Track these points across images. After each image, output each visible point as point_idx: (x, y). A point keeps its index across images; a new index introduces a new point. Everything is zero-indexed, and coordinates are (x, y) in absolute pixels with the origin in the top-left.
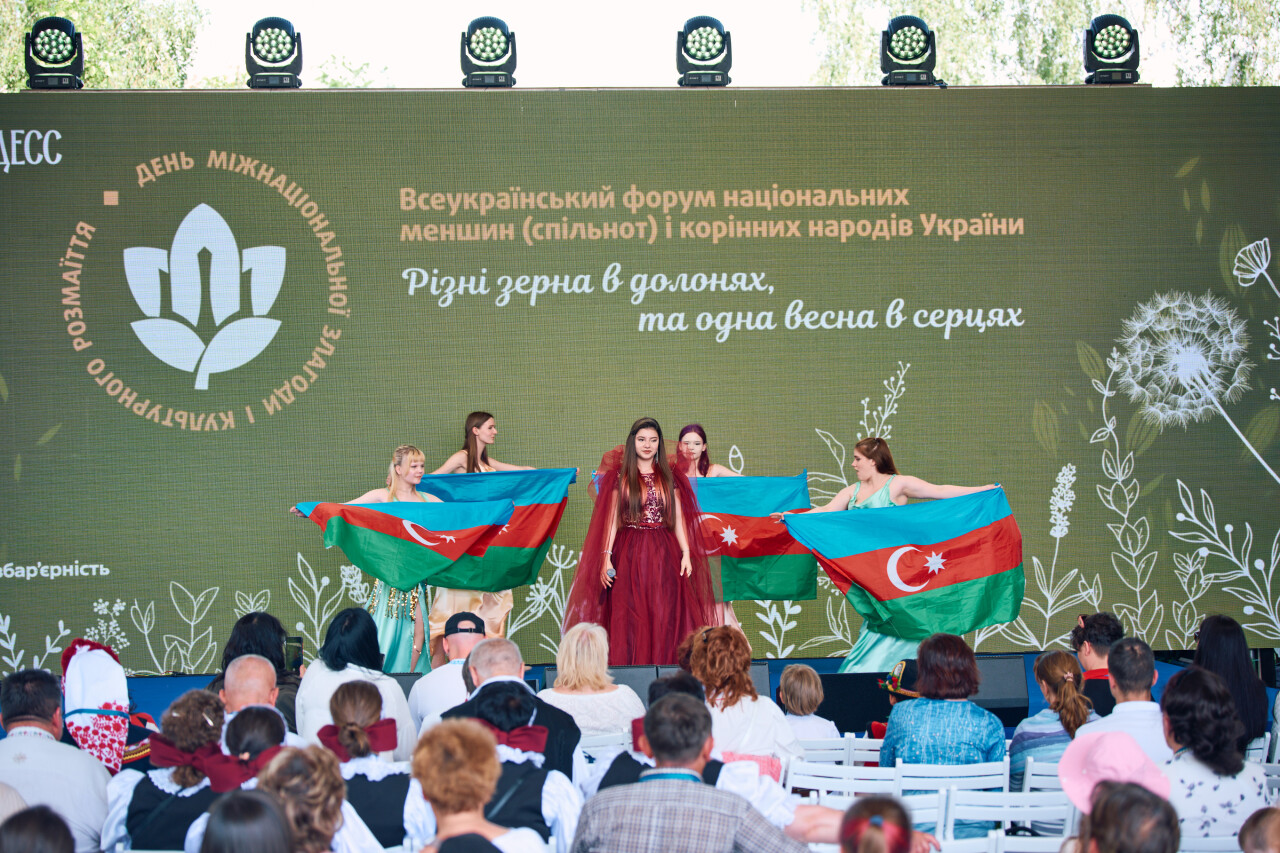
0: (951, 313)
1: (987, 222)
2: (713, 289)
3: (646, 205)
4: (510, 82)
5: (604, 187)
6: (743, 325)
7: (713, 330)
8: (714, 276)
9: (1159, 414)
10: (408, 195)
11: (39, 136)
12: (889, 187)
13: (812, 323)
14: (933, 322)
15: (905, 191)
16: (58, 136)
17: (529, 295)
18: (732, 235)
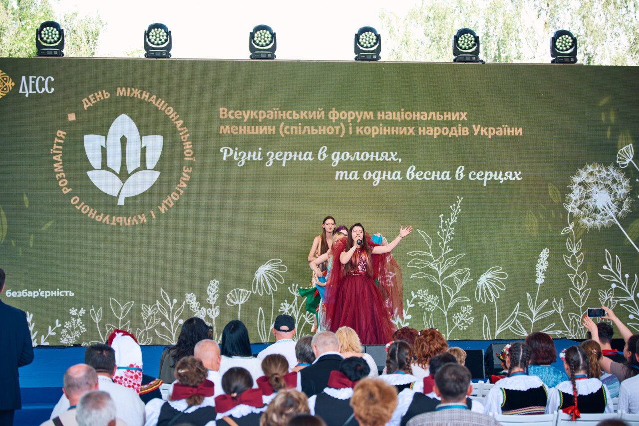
0: (487, 173)
1: (505, 129)
2: (372, 159)
3: (339, 118)
4: (273, 57)
5: (319, 109)
6: (386, 177)
7: (372, 180)
8: (372, 153)
9: (587, 222)
10: (224, 111)
11: (43, 79)
12: (458, 111)
13: (420, 177)
14: (478, 177)
15: (465, 113)
16: (53, 79)
17: (282, 162)
18: (381, 133)
